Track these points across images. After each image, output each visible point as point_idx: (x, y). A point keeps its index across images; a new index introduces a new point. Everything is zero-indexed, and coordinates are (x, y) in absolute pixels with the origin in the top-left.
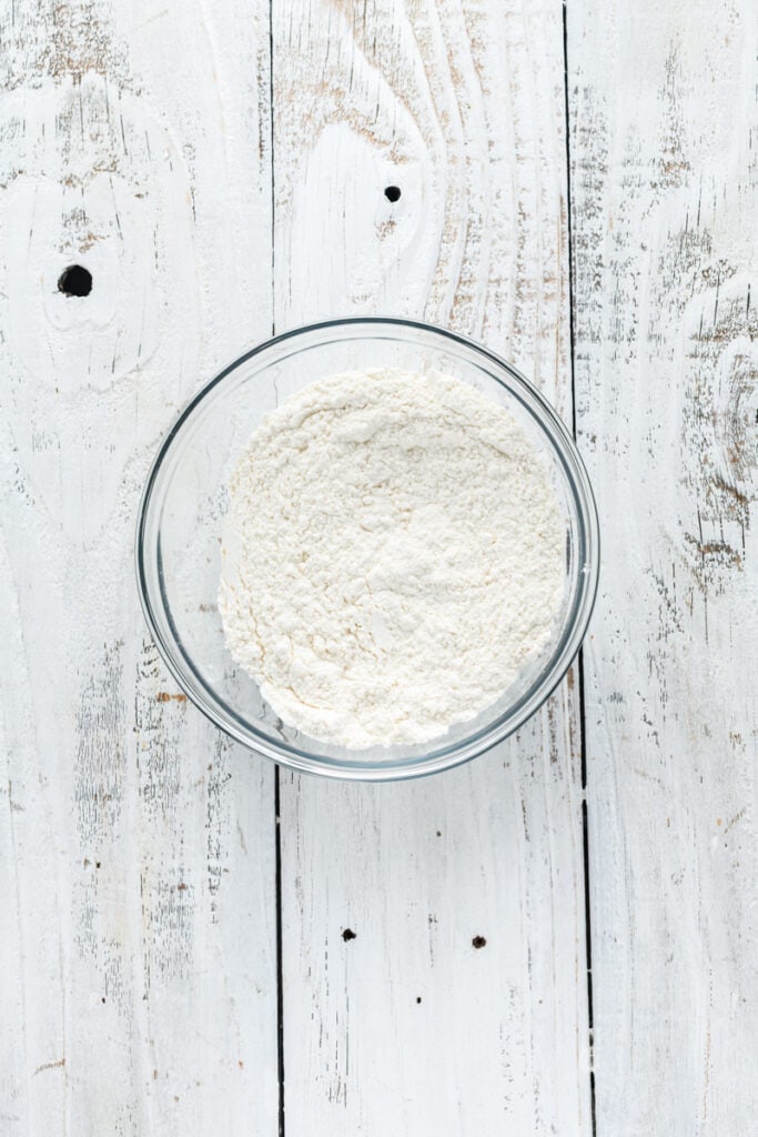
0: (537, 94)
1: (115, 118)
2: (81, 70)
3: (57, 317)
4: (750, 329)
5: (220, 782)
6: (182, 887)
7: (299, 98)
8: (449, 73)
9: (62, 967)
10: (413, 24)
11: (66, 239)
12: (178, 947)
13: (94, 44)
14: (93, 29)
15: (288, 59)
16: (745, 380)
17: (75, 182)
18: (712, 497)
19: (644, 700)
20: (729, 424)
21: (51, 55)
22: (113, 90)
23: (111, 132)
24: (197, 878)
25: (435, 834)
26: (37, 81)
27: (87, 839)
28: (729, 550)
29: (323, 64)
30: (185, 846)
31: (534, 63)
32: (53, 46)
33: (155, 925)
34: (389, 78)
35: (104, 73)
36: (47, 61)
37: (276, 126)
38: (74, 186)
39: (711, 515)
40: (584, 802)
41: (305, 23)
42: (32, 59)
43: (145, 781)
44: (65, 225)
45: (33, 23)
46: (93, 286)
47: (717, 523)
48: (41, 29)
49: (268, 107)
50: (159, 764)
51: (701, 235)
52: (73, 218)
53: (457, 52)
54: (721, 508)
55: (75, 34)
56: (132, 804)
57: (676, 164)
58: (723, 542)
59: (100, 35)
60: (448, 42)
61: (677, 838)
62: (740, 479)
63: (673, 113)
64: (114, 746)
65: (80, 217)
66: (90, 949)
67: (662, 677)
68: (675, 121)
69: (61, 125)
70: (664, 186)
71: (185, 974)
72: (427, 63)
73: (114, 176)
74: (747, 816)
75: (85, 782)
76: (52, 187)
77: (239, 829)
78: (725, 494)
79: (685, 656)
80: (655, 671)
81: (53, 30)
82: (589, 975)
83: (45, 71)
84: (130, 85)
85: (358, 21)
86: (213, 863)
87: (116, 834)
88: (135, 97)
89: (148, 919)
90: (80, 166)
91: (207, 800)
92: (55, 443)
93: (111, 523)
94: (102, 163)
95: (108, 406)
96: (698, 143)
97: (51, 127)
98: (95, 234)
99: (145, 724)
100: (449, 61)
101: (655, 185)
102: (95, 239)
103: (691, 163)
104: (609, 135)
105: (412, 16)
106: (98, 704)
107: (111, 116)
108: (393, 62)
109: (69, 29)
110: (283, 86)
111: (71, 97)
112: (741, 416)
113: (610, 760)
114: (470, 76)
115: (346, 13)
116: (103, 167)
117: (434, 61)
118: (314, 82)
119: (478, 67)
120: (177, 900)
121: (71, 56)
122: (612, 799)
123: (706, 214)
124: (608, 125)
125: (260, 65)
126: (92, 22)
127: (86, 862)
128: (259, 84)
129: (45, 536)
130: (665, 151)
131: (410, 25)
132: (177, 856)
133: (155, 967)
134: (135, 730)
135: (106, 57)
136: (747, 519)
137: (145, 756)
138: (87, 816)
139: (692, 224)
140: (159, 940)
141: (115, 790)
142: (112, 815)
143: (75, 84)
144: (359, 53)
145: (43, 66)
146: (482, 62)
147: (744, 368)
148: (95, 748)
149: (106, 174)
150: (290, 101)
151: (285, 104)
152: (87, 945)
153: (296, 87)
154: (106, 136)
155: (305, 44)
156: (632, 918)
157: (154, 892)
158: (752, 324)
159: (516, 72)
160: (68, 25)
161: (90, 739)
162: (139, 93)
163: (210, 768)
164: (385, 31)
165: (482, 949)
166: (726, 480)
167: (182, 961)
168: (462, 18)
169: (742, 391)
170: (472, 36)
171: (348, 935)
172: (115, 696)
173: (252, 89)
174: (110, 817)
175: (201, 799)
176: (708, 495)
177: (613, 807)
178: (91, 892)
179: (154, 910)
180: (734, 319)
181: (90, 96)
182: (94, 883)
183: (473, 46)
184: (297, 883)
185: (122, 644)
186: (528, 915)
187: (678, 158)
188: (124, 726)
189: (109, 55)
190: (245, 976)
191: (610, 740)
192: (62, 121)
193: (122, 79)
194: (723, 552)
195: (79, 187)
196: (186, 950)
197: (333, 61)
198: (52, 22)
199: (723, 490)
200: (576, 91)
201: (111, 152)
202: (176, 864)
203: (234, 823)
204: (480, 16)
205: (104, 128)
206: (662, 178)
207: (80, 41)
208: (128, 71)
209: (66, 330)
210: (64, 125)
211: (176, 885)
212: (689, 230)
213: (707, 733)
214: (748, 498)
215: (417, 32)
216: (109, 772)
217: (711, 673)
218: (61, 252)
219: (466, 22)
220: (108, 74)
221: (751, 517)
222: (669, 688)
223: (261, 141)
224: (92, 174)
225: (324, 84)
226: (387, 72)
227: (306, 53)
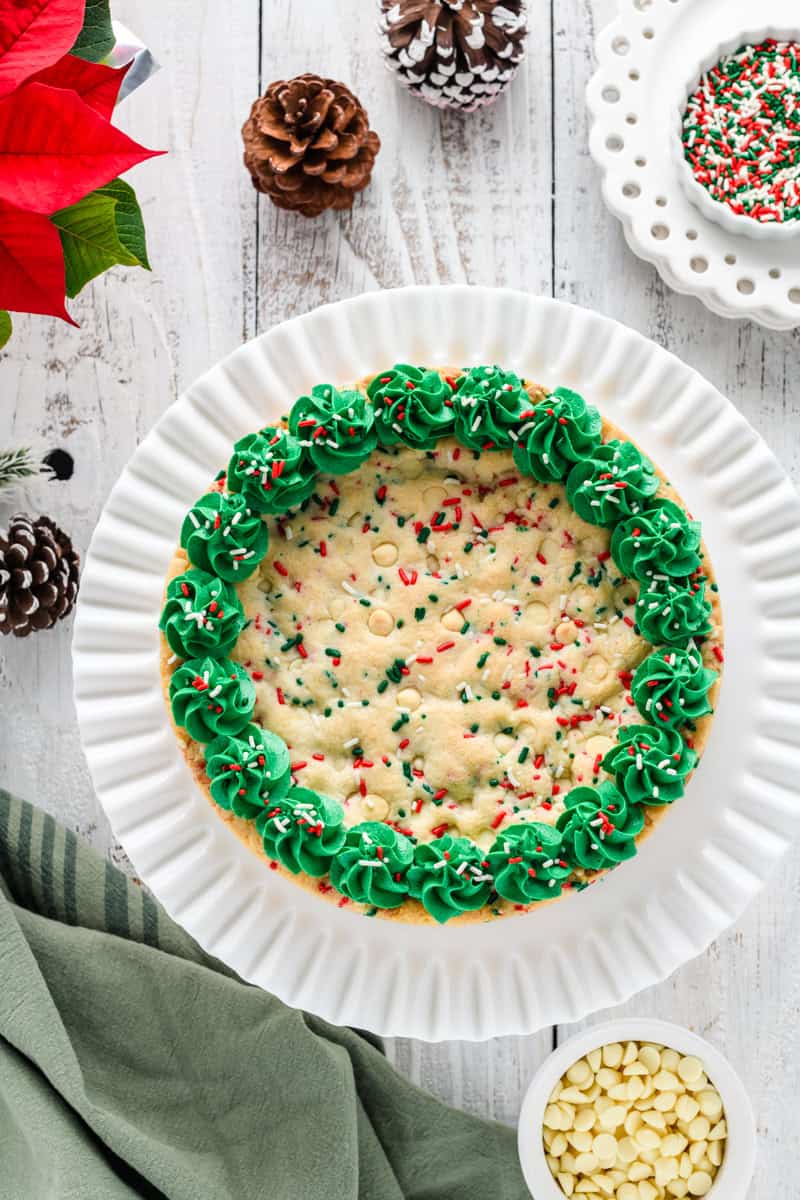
1: (100, 303)
3: (39, 500)
7: (284, 287)
8: (434, 264)
10: (400, 215)
11: (49, 423)
15: (274, 249)
17: (59, 366)
23: (97, 318)
29: (308, 254)
31: (522, 257)
34: (375, 270)
37: (261, 314)
38: (59, 371)
44: (48, 409)
46: (74, 470)
49: (252, 295)
52: (57, 402)
53: (443, 244)
60: (435, 233)
63: (661, 310)
65: (62, 401)
68: (662, 318)
72: (413, 255)
73: (98, 362)
74: (720, 1024)
76: (36, 372)
88: (120, 283)
90: (65, 352)
94: (87, 348)
98: (78, 418)
100: (436, 253)
102: (78, 423)
105: (400, 208)
107: (96, 301)
108: (379, 253)
110: (269, 275)
114: (456, 268)
116: (87, 352)
117: (420, 253)
118: (299, 272)
119: (465, 260)
125: (245, 254)
128: (245, 273)
131: (397, 217)
144: (345, 244)
146: (468, 255)
149: (90, 360)
150: (275, 290)
151: (269, 293)
153: (282, 276)
154: (90, 321)
155: (291, 236)
159: (503, 265)
162: (124, 280)
164: (372, 222)
168: (449, 210)
170: (458, 230)
173: (237, 277)
183: (460, 239)
185: (94, 827)
195: (63, 372)
197: (319, 252)
200: (563, 286)
204: (467, 209)
205: (89, 314)
215: (405, 224)
218: (44, 436)
219: (454, 214)
223: (245, 330)
224: (76, 359)
225: (309, 275)
226: (373, 264)
227: (292, 243)
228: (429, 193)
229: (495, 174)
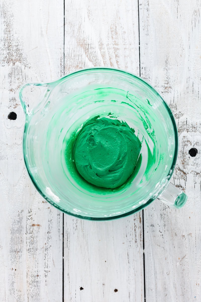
0: (132, 69)
1: (23, 74)
2: (15, 62)
3: (7, 125)
4: (187, 130)
5: (48, 248)
6: (38, 276)
7: (71, 69)
8: (110, 63)
9: (5, 297)
11: (10, 105)
12: (36, 292)
13: (18, 55)
14: (18, 51)
15: (68, 59)
16: (186, 143)
17: (13, 90)
18: (177, 173)
19: (159, 226)
20: (182, 154)
21: (7, 58)
22: (23, 67)
23: (22, 78)
24: (42, 273)
25: (104, 262)
26: (3, 64)
27: (13, 263)
28: (181, 187)
29: (77, 60)
30: (38, 265)
31: (132, 61)
32: (8, 56)
33: (31, 286)
34: (94, 65)
35: (21, 62)
36: (6, 59)
38: (13, 91)
39: (177, 178)
40: (144, 253)
41: (73, 50)
42: (2, 59)
43: (28, 247)
44: (10, 102)
45: (3, 50)
46: (17, 117)
47: (179, 180)
48: (5, 51)
49: (63, 71)
50: (32, 243)
51: (174, 105)
52: (12, 100)
53: (112, 58)
54: (179, 176)
55: (13, 53)
56: (25, 254)
57: (168, 87)
58: (180, 185)
59: (20, 53)
60: (110, 55)
61: (168, 263)
62: (184, 168)
63: (167, 74)
64: (20, 238)
66: (13, 292)
67: (164, 220)
68: (168, 76)
69: (9, 76)
70: (165, 93)
71: (38, 299)
72: (104, 61)
74: (186, 257)
75: (12, 248)
76: (7, 92)
77: (53, 260)
78: (180, 172)
79: (170, 215)
80: (162, 219)
81: (8, 51)
82: (145, 299)
83: (6, 62)
84: (27, 66)
85: (86, 50)
86: (46, 269)
87: (20, 261)
88: (29, 69)
89: (28, 284)
90: (14, 86)
91: (45, 252)
92: (6, 158)
93: (21, 179)
94: (20, 85)
95: (20, 149)
96: (173, 82)
97: (7, 76)
99: (29, 232)
100: (110, 60)
101: (163, 92)
102: (18, 105)
103: (172, 87)
104: (151, 80)
105: (100, 49)
106: (16, 227)
107: (22, 74)
108: (95, 60)
109: (12, 51)
110: (67, 66)
111: (12, 68)
112: (185, 152)
113: (151, 242)
114: (115, 64)
115: (83, 48)
116: (20, 87)
117: (106, 60)
118: (75, 65)
119: (117, 62)
120: (36, 279)
121: (12, 58)
122: (151, 252)
123: (176, 100)
124: (150, 77)
125: (61, 61)
126: (18, 50)
127: (12, 269)
128: (61, 66)
129: (3, 182)
130: (165, 84)
131: (100, 51)
132: (36, 267)
133: (30, 297)
134: (26, 234)
135: (21, 59)
136: (186, 179)
137: (28, 241)
138: (13, 257)
139: (172, 102)
140: (31, 290)
141: (20, 250)
142: (19, 256)
143: (13, 65)
144: (87, 58)
145: (5, 61)
146: (118, 61)
147: (185, 140)
148: (15, 239)
150: (69, 70)
151: (67, 71)
152: (12, 291)
153: (70, 66)
154: (21, 79)
155: (73, 56)
156: (156, 284)
157: (30, 277)
158: (187, 128)
159: (127, 63)
160: (11, 50)
161: (14, 236)
162: (30, 68)
163: (46, 244)
164: (93, 53)
165: (117, 292)
166: (181, 169)
167: (37, 296)
168: (113, 49)
169: (185, 146)
170: (116, 54)
171: (82, 289)
172: (21, 225)
173: (59, 67)
174: (19, 257)
175: (43, 252)
176: (176, 172)
177: (151, 254)
178: (13, 277)
179: (30, 282)
180: (183, 127)
181: (17, 69)
182: (14, 275)
183: (116, 57)
184: (68, 275)
185: (23, 211)
186: (129, 283)
187: (168, 85)
188: (23, 233)
189: (22, 58)
190: (54, 300)
191: (151, 237)
192: (10, 75)
193: (25, 64)
194: (180, 187)
195: (14, 92)
196: (38, 293)
197: (80, 60)
198: (8, 49)
199: (180, 171)
200: (142, 68)
201: (22, 83)
202: (36, 270)
203: (52, 259)
204: (118, 49)
205: (21, 77)
206: (164, 91)
207: (15, 54)
208: (27, 62)
209: (10, 129)
210: (10, 76)
211: (36, 275)
212: (171, 104)
213: (176, 235)
214: (187, 173)
215: (102, 53)
216: (19, 245)
217: (177, 219)
218: (9, 108)
220: (22, 63)
221: (187, 178)
222: (166, 223)
224: (17, 88)
225: (78, 66)
226: (94, 63)
227: (73, 58)
228: (108, 45)
229: (125, 40)
